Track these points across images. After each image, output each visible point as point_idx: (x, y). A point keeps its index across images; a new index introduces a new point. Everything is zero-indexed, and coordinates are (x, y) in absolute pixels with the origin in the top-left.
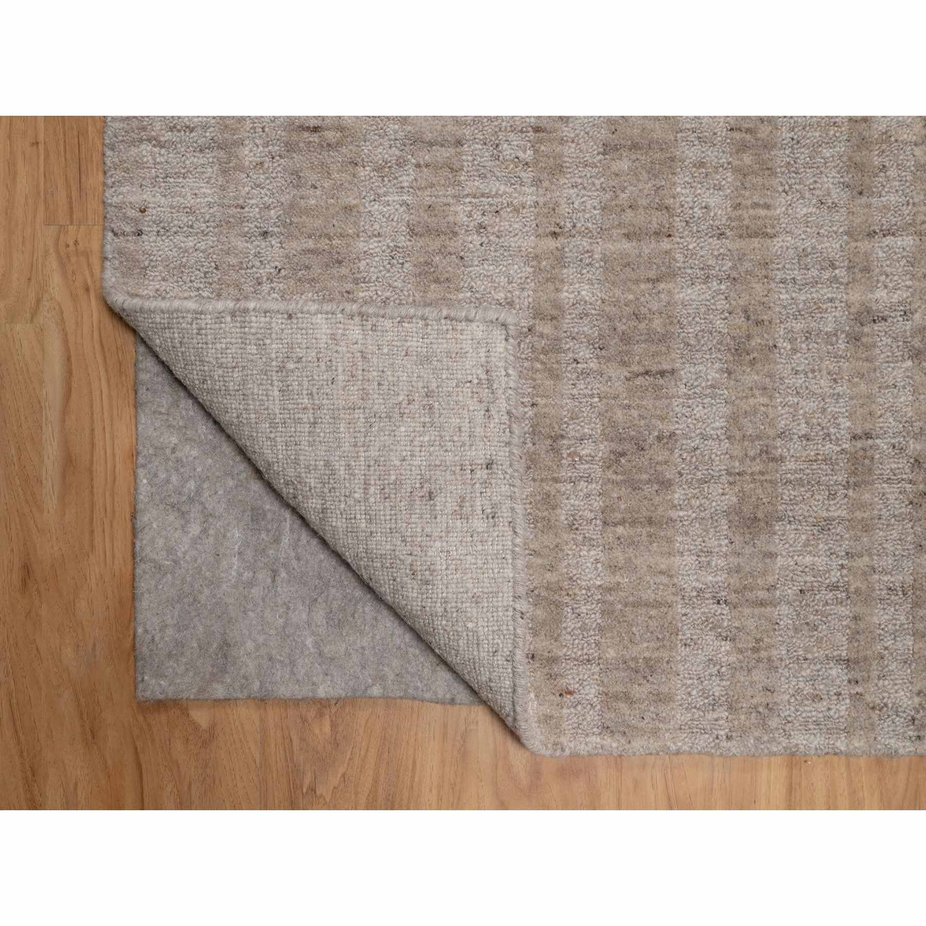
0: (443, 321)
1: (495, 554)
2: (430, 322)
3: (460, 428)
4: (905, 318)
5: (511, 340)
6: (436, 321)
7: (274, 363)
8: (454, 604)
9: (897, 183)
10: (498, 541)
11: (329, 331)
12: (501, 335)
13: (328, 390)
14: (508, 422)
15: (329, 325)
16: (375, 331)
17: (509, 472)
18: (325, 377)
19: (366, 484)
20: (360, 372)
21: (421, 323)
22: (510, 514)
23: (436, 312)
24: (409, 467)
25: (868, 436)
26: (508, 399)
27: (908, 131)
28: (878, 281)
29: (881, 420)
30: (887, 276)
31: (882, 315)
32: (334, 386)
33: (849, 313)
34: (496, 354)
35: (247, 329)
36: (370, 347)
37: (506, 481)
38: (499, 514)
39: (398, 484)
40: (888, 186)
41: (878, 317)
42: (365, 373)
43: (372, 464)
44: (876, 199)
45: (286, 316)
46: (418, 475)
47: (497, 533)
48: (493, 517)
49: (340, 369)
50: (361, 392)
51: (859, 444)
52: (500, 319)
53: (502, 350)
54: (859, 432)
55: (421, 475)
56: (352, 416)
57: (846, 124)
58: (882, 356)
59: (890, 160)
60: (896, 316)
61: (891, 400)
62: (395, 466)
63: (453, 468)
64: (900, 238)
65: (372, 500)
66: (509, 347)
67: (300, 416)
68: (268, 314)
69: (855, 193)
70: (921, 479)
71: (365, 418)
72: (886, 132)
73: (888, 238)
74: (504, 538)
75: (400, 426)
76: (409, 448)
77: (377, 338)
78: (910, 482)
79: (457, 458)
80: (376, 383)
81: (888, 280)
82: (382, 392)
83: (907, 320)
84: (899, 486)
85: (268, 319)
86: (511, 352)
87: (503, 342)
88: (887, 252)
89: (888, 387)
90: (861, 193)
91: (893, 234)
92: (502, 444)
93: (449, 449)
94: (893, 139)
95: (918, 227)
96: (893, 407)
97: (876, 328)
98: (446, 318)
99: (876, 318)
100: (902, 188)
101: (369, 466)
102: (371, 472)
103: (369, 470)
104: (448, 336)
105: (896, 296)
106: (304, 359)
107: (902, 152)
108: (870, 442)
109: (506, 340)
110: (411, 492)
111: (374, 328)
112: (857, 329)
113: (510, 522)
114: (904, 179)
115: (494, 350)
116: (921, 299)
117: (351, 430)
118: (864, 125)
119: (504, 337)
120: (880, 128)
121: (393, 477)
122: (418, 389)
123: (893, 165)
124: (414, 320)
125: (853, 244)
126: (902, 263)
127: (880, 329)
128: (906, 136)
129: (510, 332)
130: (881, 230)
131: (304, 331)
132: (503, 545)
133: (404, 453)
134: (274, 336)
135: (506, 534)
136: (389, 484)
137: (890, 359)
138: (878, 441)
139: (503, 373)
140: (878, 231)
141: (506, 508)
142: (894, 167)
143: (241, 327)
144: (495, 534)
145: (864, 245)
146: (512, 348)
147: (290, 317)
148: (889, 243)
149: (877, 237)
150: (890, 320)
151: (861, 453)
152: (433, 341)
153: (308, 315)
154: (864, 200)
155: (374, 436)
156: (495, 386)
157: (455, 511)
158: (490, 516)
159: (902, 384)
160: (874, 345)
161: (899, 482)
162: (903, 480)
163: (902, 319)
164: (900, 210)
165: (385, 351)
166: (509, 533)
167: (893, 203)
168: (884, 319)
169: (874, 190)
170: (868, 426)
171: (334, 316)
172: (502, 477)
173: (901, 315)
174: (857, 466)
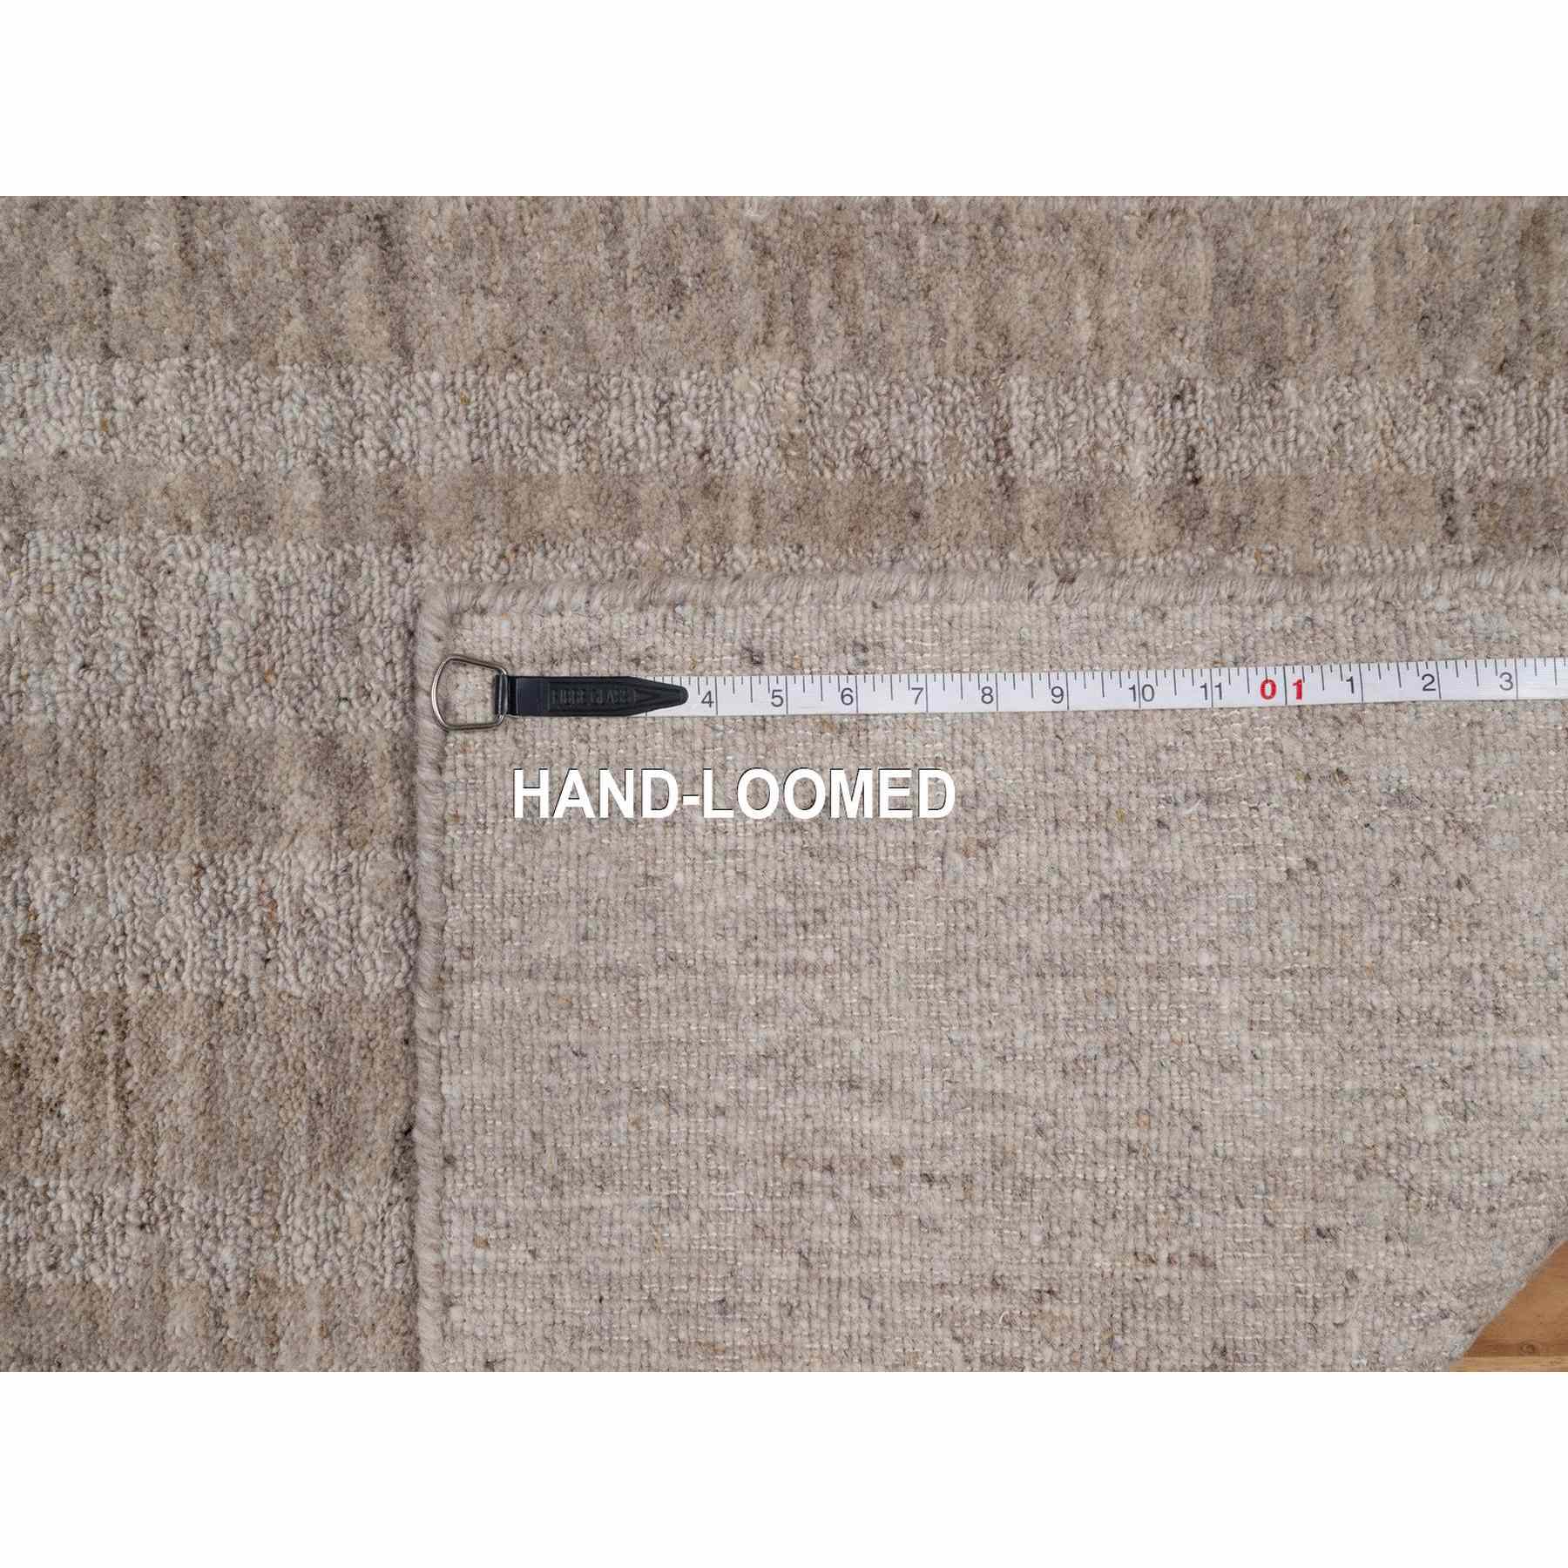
0: (448, 777)
1: (942, 646)
2: (451, 810)
3: (675, 733)
4: (1188, 397)
5: (484, 600)
6: (446, 795)
7: (545, 1203)
8: (1049, 751)
9: (894, 420)
10: (914, 638)
11: (477, 1068)
12: (473, 626)
13: (601, 1068)
14: (662, 610)
15: (464, 1065)
16: (471, 949)
17: (768, 608)
18: (572, 1075)
19: (793, 968)
20: (561, 988)
21: (453, 832)
22: (858, 608)
23: (428, 797)
24: (761, 862)
25: (1447, 499)
26: (611, 607)
27: (780, 388)
28: (1110, 469)
29: (1412, 462)
30: (1097, 446)
31: (1182, 460)
32: (591, 1052)
33: (1179, 547)
34: (516, 640)
35: (476, 1269)
36: (507, 961)
37: (788, 617)
38: (858, 633)
39: (793, 888)
40: (900, 441)
41: (1186, 470)
42: (562, 974)
43: (753, 956)
44: (930, 475)
45: (449, 1171)
46: (775, 839)
47: (897, 639)
48: (865, 649)
49: (555, 1037)
50: (603, 983)
51: (1466, 521)
52: (436, 630)
53: (505, 624)
54: (1440, 521)
55: (775, 831)
56: (654, 1008)
57: (763, 553)
58: (1273, 459)
59: (844, 436)
60: (1186, 422)
61: (1368, 437)
62: (757, 899)
63: (761, 750)
64: (1015, 411)
65: (829, 955)
66: (499, 606)
67: (653, 1140)
68: (446, 1217)
69: (914, 531)
70: (1541, 357)
71: (657, 972)
72: (784, 449)
73: (1013, 444)
74: (909, 622)
75: (674, 886)
76: (719, 860)
77: (488, 944)
78: (1544, 384)
79: (741, 742)
80: (584, 947)
81: (1107, 444)
82: (602, 932)
83: (1194, 391)
84: (1554, 415)
85: (455, 1217)
86: (509, 600)
87: (487, 620)
88: (1045, 446)
89: (1340, 443)
90: (916, 516)
91: (1007, 428)
92: (709, 626)
93: (720, 760)
94: (797, 431)
95: (991, 363)
96: (1383, 432)
97: (1212, 475)
98: (440, 770)
99: (1189, 476)
100: (905, 407)
101: (757, 963)
102: (771, 958)
103: (767, 963)
104: (479, 762)
105: (1142, 423)
106: (537, 1128)
107: (826, 406)
108: (1460, 493)
109: (483, 612)
110: (812, 855)
111: (465, 952)
112: (1215, 528)
113: (875, 605)
114: (885, 400)
115: (505, 644)
116: (1148, 357)
117: (683, 1008)
118: (765, 505)
119: (477, 619)
120: (774, 465)
121: (781, 901)
122: (593, 841)
123: (853, 429)
124: (447, 851)
125: (1029, 534)
126: (1070, 407)
127: (1212, 464)
128: (791, 396)
129: (465, 604)
130: (997, 461)
131: (478, 1128)
132: (923, 625)
133: (731, 873)
134: (489, 1202)
135: (900, 619)
136: (795, 913)
137: (1280, 438)
138: (1459, 474)
139: (555, 620)
140: (999, 470)
141: (845, 616)
142: (858, 426)
143: (472, 1282)
144: (900, 645)
145: (1031, 506)
146: (500, 599)
147: (449, 1161)
148: (1025, 438)
149: (1012, 474)
150: (1193, 440)
151: (1484, 514)
152: (490, 801)
153: (445, 1117)
154: (930, 507)
155: (695, 949)
156: (583, 642)
157: (850, 745)
158: (862, 656)
159: (1335, 408)
160: (1248, 480)
161: (1546, 413)
162: (1540, 404)
163: (1191, 408)
164: (953, 410)
165: (514, 923)
166: (897, 609)
167: (938, 429)
168: (1191, 452)
169: (908, 480)
170: (1427, 500)
171: (445, 1052)
172: (777, 627)
173: (1184, 410)
174: (1514, 527)
